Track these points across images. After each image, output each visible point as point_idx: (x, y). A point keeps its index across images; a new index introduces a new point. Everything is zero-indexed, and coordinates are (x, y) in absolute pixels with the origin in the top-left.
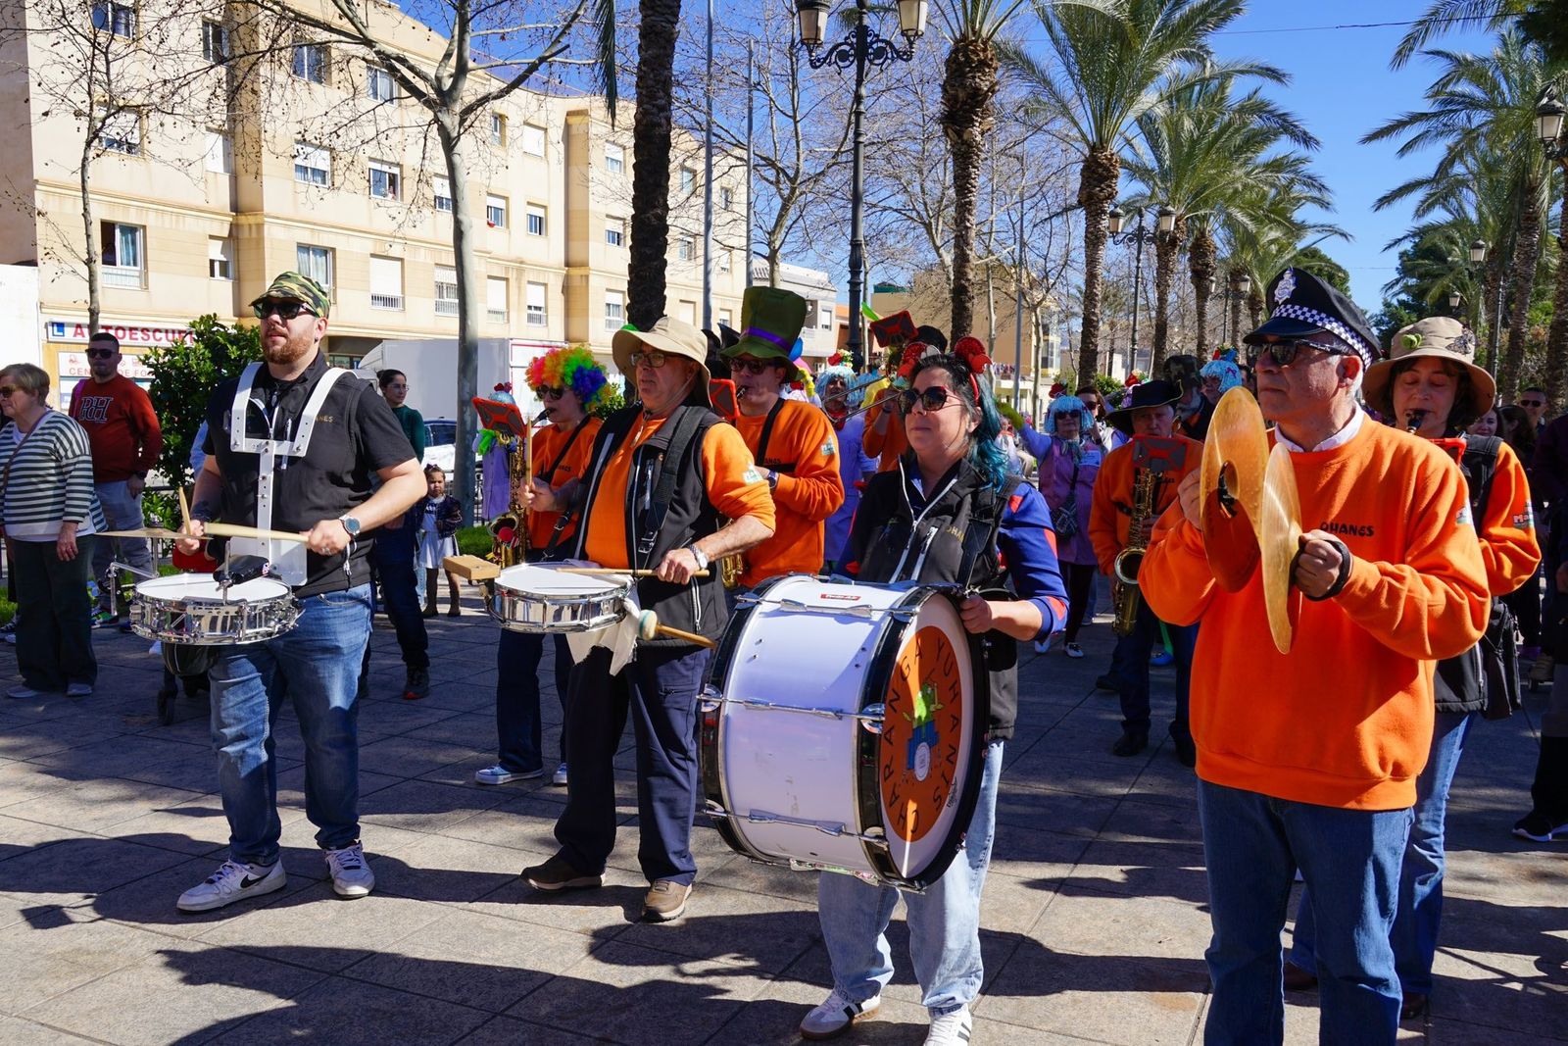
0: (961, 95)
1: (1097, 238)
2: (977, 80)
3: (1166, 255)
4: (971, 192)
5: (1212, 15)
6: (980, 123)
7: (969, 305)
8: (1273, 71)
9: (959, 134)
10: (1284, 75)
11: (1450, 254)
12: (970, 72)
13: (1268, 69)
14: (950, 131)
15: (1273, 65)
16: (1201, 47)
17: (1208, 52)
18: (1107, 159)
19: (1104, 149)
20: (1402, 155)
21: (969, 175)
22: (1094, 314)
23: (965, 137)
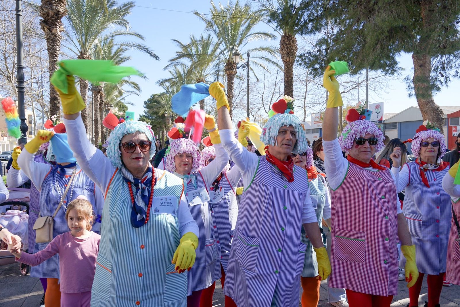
0: (51, 13)
1: (85, 86)
2: (59, 7)
3: (96, 95)
4: (57, 56)
5: (122, 11)
6: (59, 27)
7: (58, 105)
8: (140, 35)
9: (50, 30)
10: (143, 37)
11: (162, 102)
12: (54, 3)
13: (138, 35)
14: (45, 28)
15: (140, 34)
16: (125, 20)
17: (128, 23)
18: (87, 57)
19: (85, 53)
20: (165, 70)
21: (56, 49)
22: (85, 113)
23: (53, 31)
